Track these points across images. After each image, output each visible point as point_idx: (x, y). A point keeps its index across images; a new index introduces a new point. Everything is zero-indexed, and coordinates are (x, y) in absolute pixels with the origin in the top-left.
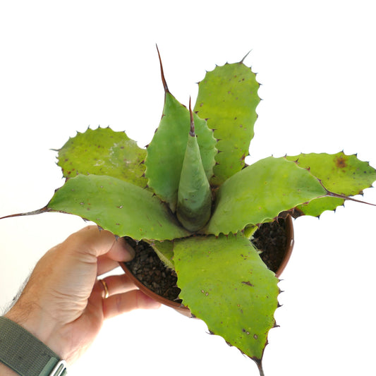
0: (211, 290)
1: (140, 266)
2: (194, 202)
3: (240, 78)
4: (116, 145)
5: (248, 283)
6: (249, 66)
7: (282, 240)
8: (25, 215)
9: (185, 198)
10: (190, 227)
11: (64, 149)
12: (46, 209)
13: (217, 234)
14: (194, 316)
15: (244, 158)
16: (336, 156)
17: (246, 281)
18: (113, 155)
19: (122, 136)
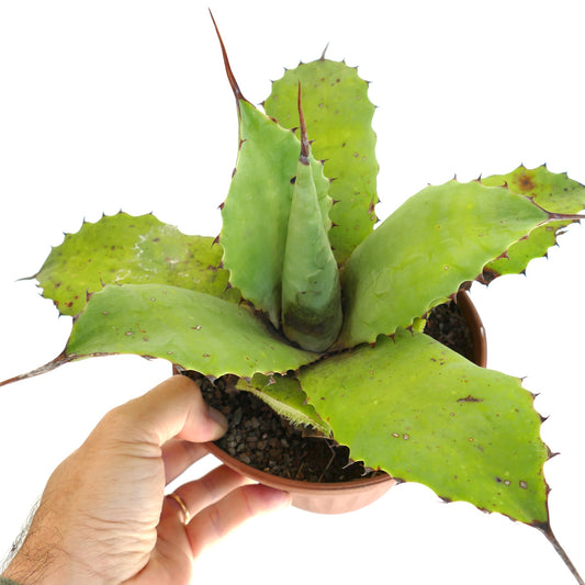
0: (408, 429)
1: (238, 438)
2: (318, 294)
3: (333, 79)
4: (143, 239)
5: (470, 399)
6: (339, 60)
7: (463, 333)
8: (26, 376)
9: (300, 290)
10: (316, 344)
11: (47, 270)
12: (65, 357)
13: (373, 339)
14: (401, 481)
15: (372, 207)
16: (514, 174)
17: (464, 397)
18: (142, 256)
19: (149, 221)
